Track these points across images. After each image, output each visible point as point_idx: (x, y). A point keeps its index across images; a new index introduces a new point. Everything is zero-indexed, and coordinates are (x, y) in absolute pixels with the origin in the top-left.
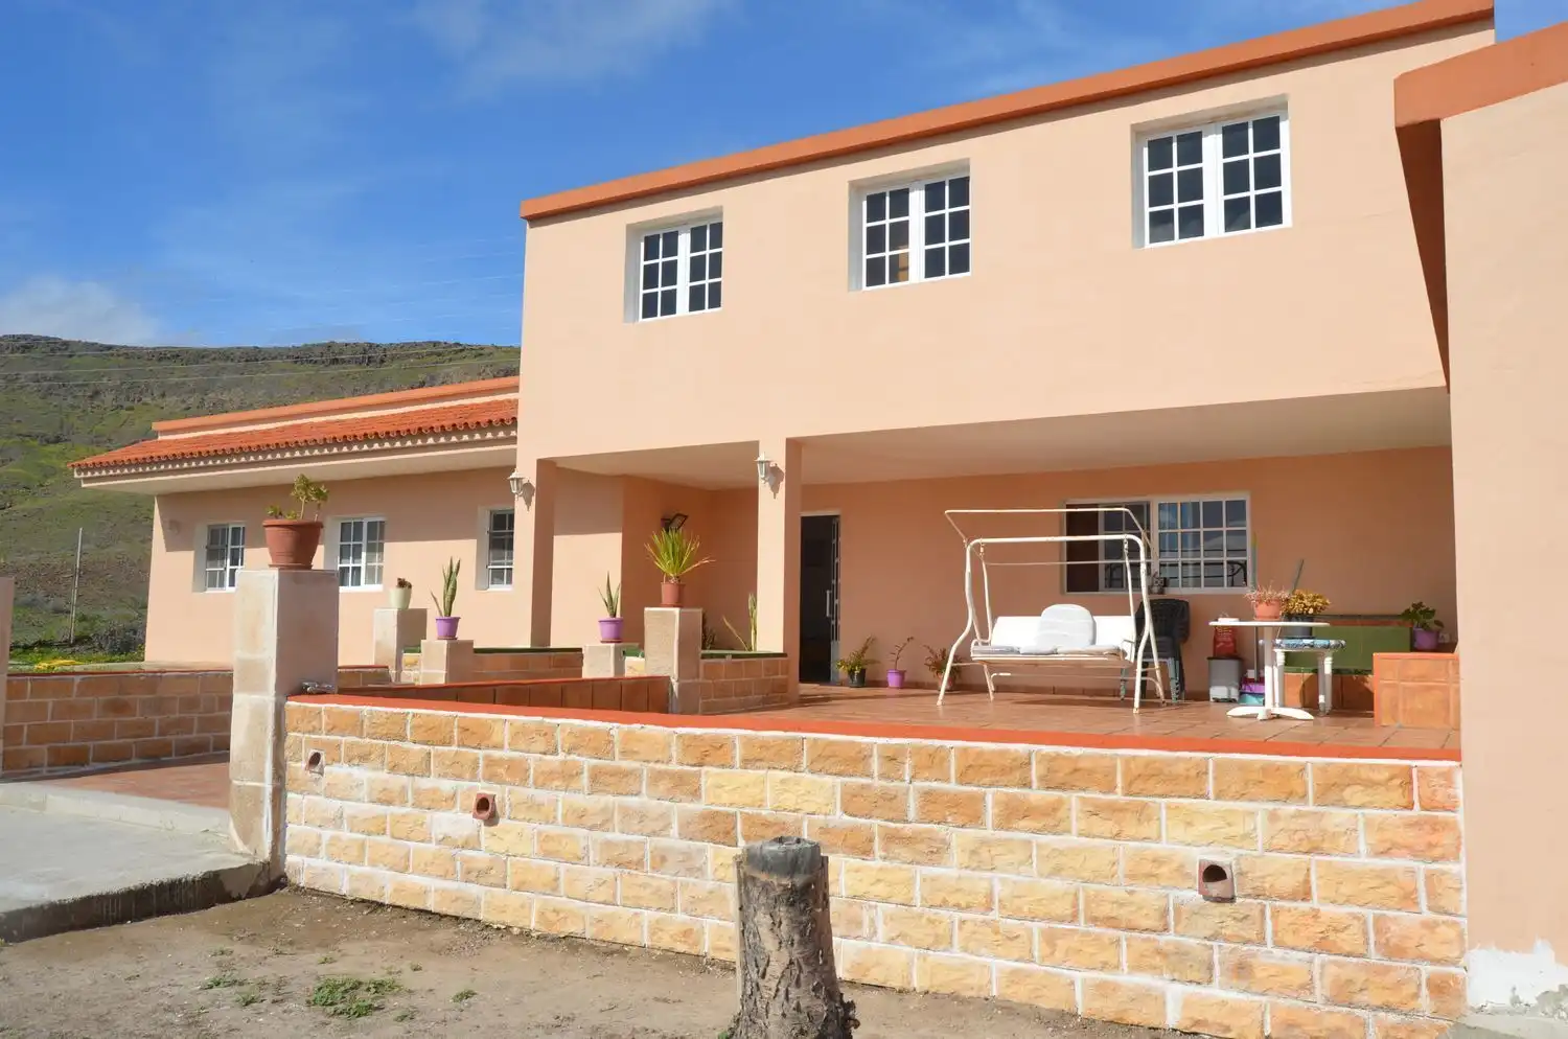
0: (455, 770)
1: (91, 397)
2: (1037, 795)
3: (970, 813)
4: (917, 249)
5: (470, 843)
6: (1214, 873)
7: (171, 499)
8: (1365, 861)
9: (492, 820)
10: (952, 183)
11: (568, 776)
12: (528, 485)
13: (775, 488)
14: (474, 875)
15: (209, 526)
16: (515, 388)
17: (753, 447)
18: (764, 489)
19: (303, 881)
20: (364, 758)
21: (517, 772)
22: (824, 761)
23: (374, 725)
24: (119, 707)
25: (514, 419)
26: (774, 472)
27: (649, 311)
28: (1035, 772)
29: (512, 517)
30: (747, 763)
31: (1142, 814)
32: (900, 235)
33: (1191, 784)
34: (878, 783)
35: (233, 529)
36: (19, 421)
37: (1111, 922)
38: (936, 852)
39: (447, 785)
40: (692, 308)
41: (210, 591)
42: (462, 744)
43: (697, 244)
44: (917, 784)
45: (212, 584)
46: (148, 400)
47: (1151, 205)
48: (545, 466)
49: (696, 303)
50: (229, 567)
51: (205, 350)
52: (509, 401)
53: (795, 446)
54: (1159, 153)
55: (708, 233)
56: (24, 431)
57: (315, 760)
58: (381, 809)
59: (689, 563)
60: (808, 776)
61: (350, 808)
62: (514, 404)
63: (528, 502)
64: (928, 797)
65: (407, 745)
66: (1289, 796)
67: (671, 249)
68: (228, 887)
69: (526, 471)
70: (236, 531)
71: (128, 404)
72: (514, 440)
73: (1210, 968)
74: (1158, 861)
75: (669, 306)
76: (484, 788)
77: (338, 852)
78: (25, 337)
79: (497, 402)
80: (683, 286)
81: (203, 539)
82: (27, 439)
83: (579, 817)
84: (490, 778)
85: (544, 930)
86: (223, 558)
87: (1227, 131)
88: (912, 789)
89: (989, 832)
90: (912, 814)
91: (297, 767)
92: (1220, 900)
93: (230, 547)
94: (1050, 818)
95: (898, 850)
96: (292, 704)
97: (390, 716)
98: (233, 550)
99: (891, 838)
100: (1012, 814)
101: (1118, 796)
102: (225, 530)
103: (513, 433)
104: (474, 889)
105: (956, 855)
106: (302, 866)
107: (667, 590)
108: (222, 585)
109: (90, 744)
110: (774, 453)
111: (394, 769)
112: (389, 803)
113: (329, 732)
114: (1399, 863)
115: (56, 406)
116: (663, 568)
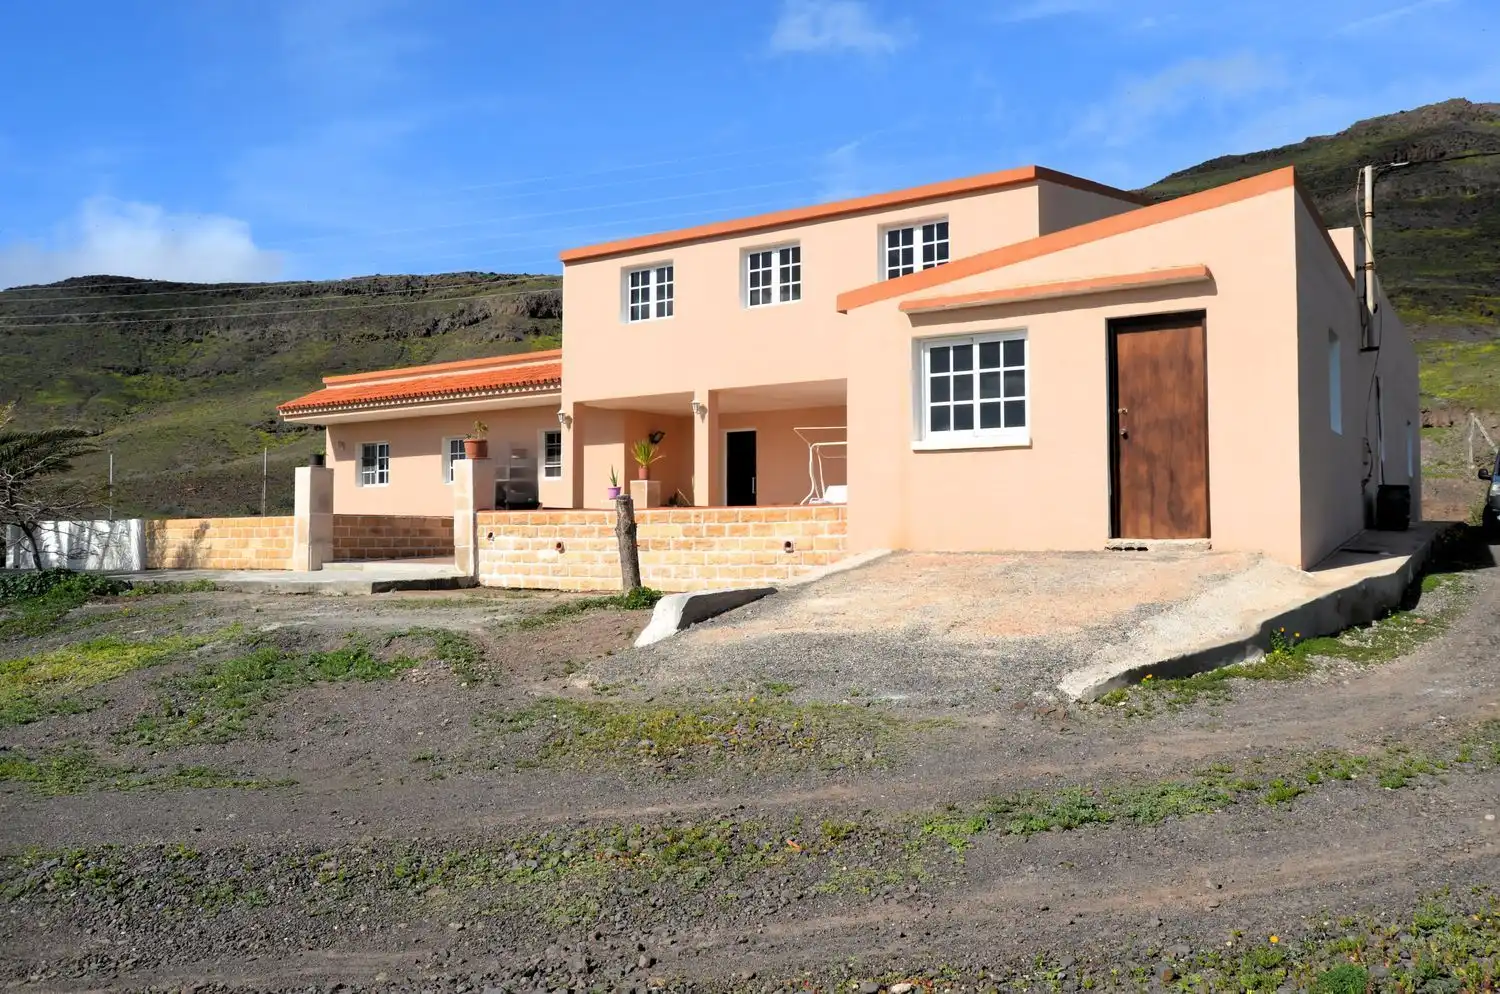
0: (549, 533)
1: (164, 331)
2: (740, 524)
3: (720, 531)
4: (776, 285)
5: (554, 561)
6: (788, 544)
7: (339, 428)
8: (826, 536)
9: (562, 551)
10: (793, 249)
11: (590, 532)
12: (568, 418)
13: (703, 417)
14: (555, 573)
15: (364, 445)
16: (560, 357)
17: (691, 395)
18: (697, 417)
19: (487, 584)
20: (511, 532)
21: (571, 533)
22: (676, 520)
23: (515, 519)
24: (376, 531)
25: (559, 379)
26: (702, 409)
27: (634, 317)
28: (740, 516)
29: (559, 435)
30: (652, 521)
31: (769, 527)
32: (767, 277)
33: (782, 517)
34: (693, 524)
35: (380, 447)
36: (103, 355)
37: (761, 562)
38: (711, 546)
39: (545, 540)
40: (658, 316)
41: (366, 486)
42: (550, 524)
43: (660, 279)
44: (706, 524)
45: (367, 482)
46: (215, 332)
47: (890, 266)
48: (578, 406)
49: (660, 313)
50: (378, 471)
51: (263, 284)
52: (556, 365)
53: (713, 395)
54: (893, 239)
55: (666, 272)
56: (110, 364)
57: (491, 535)
58: (518, 552)
59: (653, 457)
60: (672, 525)
61: (505, 553)
62: (558, 367)
63: (569, 427)
64: (709, 529)
65: (529, 526)
66: (807, 519)
67: (646, 281)
68: (460, 583)
69: (567, 409)
70: (381, 447)
71: (197, 337)
72: (560, 390)
73: (787, 573)
74: (774, 542)
75: (646, 315)
76: (559, 539)
77: (501, 570)
78: (103, 278)
79: (548, 366)
80: (653, 302)
81: (359, 453)
82: (111, 371)
83: (594, 547)
84: (562, 535)
85: (583, 589)
86: (373, 464)
87: (925, 228)
88: (704, 526)
89: (726, 538)
90: (704, 534)
91: (483, 539)
92: (789, 552)
93: (378, 458)
94: (744, 531)
95: (699, 546)
96: (479, 514)
97: (521, 516)
98: (380, 460)
99: (698, 543)
100: (734, 531)
101: (763, 523)
102: (374, 447)
103: (559, 387)
104: (556, 579)
105: (717, 546)
106: (485, 578)
107: (642, 472)
108: (373, 482)
109: (366, 549)
110: (701, 398)
111: (523, 535)
112: (522, 549)
113: (496, 523)
114: (836, 536)
115: (134, 341)
116: (639, 460)
